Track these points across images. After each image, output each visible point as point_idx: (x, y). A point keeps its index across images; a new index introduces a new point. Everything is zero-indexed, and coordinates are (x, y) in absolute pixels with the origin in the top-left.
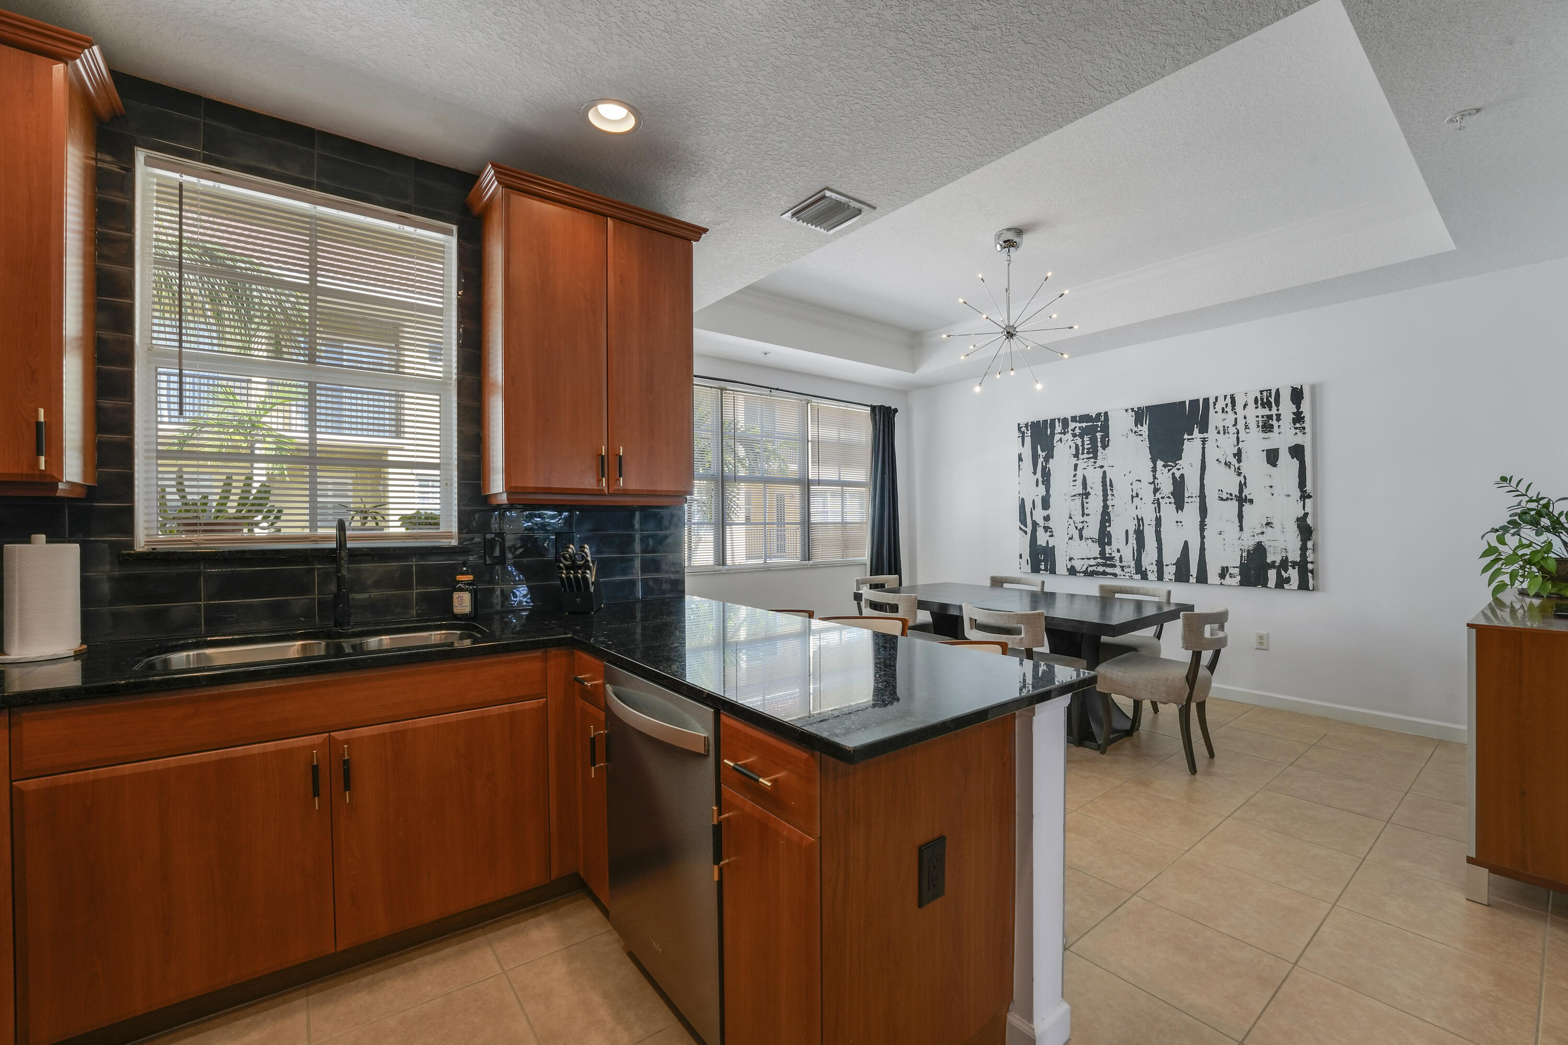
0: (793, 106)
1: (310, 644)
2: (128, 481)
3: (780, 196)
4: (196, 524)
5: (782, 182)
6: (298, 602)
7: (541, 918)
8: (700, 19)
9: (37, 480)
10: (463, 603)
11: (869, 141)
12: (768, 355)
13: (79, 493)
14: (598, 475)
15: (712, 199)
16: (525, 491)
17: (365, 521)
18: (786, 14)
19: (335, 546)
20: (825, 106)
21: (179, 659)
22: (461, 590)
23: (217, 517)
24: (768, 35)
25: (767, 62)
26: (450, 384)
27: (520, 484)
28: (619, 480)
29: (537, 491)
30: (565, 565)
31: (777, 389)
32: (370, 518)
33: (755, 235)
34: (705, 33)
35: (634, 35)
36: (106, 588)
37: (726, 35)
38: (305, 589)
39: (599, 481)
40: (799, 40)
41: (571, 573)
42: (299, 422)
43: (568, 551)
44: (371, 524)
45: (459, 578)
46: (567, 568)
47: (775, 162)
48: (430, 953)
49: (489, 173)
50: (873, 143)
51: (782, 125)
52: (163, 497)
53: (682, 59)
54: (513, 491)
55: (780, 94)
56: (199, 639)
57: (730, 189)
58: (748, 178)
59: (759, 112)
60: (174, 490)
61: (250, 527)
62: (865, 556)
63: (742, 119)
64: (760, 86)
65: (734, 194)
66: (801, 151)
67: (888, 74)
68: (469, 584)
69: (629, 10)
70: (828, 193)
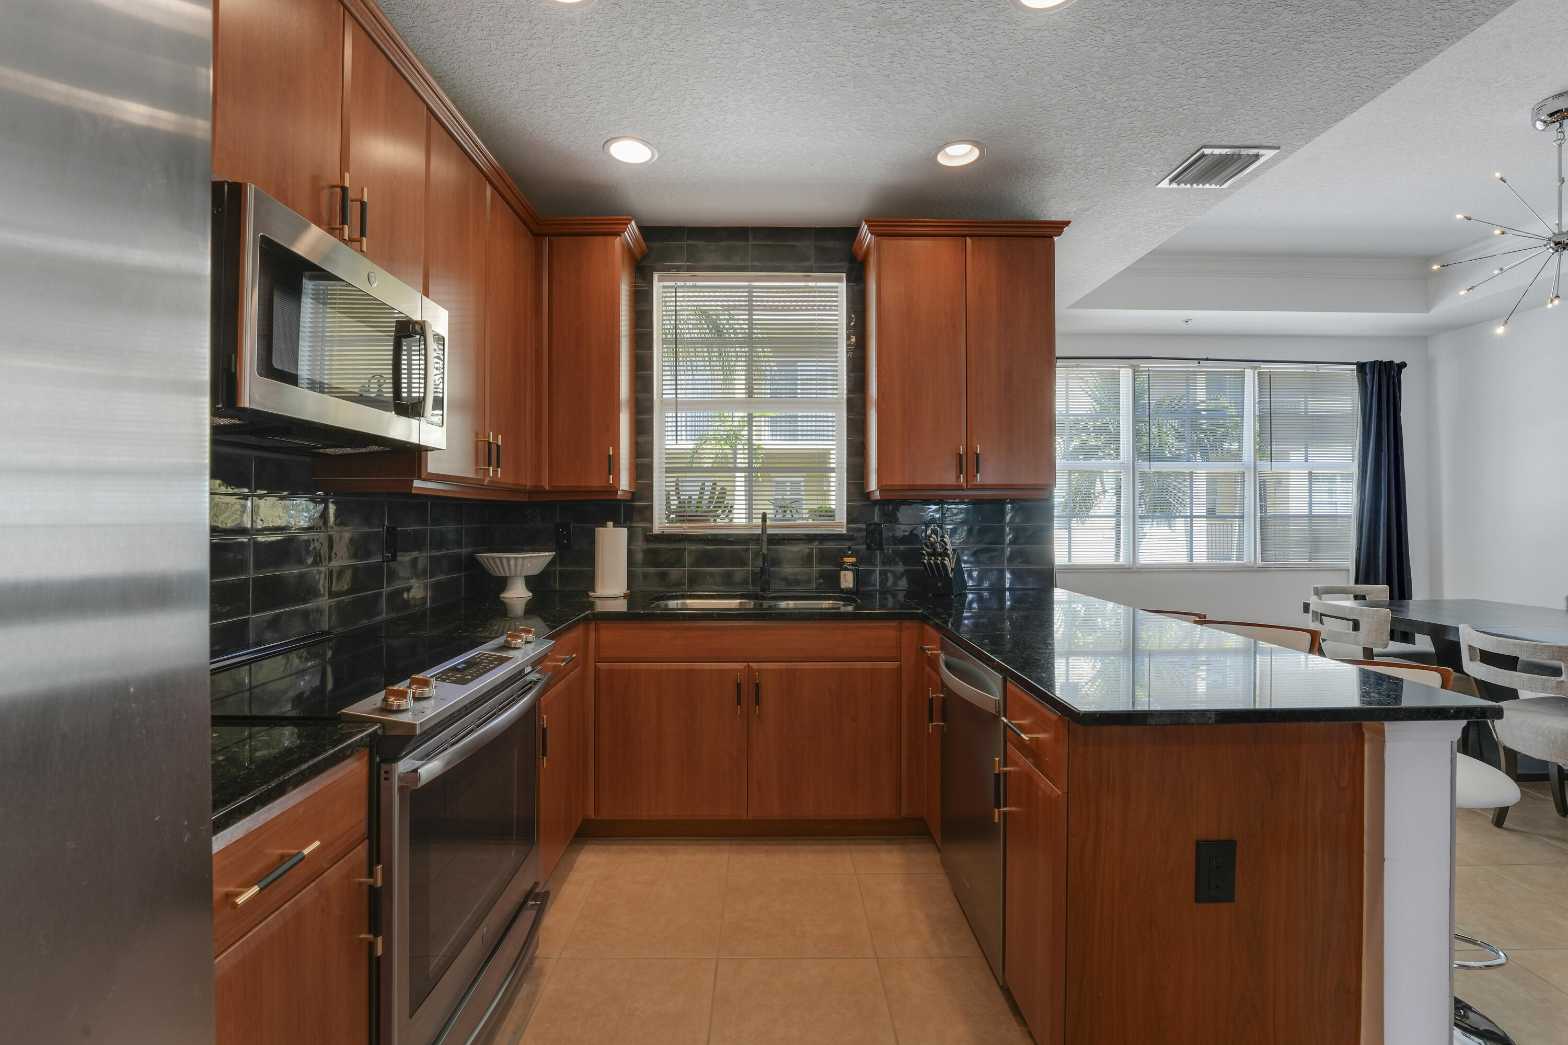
0: (1135, 89)
1: (745, 602)
2: (650, 487)
3: (1148, 168)
4: (684, 516)
5: (1145, 156)
6: (739, 572)
7: (893, 847)
8: (1015, 57)
9: (609, 489)
10: (847, 580)
11: (1241, 89)
12: (1190, 322)
13: (628, 497)
14: (957, 472)
15: (1073, 191)
16: (892, 489)
17: (785, 514)
18: (1097, 22)
19: (760, 532)
20: (1171, 77)
21: (673, 604)
22: (846, 569)
23: (696, 511)
24: (1086, 44)
25: (1091, 65)
26: (842, 403)
27: (889, 483)
28: (976, 476)
29: (904, 488)
30: (927, 552)
31: (1207, 359)
32: (788, 512)
33: (1133, 210)
34: (1023, 65)
35: (960, 90)
36: (639, 557)
37: (1043, 59)
38: (743, 563)
39: (958, 477)
40: (1120, 36)
41: (931, 559)
42: (767, 433)
43: (929, 540)
44: (788, 516)
45: (846, 560)
46: (929, 555)
47: (1132, 141)
48: (808, 845)
49: (865, 228)
50: (1247, 89)
51: (1127, 109)
52: (669, 498)
53: (1007, 92)
54: (884, 488)
55: (1116, 85)
56: (684, 593)
57: (1089, 177)
58: (1107, 163)
59: (1098, 106)
60: (674, 493)
61: (715, 518)
62: (1349, 562)
63: (1082, 117)
64: (1091, 85)
65: (1095, 181)
66: (1159, 123)
67: (1239, 24)
68: (853, 565)
69: (950, 75)
70: (1207, 151)
